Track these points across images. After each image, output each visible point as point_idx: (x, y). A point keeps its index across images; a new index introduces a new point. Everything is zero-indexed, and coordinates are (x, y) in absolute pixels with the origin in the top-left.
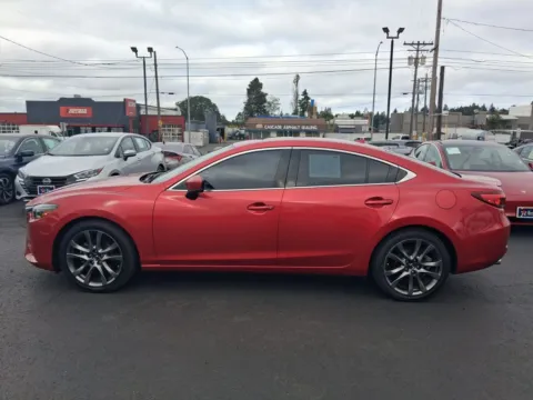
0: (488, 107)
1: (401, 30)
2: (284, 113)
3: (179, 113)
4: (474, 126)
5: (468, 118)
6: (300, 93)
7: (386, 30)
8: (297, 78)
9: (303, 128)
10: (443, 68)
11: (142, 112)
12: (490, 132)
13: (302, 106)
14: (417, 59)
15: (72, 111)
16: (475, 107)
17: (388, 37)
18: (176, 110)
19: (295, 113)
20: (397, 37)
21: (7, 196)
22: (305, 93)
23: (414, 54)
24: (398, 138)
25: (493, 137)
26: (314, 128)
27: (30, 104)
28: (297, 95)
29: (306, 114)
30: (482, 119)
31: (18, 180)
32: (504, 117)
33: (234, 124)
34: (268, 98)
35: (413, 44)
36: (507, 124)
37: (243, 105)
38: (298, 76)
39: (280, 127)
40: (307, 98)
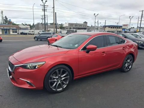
1: (46, 1)
6: (4, 17)
7: (42, 1)
8: (2, 12)
9: (11, 28)
10: (56, 13)
13: (5, 21)
17: (43, 3)
19: (3, 23)
22: (6, 17)
26: (15, 28)
28: (3, 18)
38: (2, 11)
39: (3, 28)
40: (7, 19)
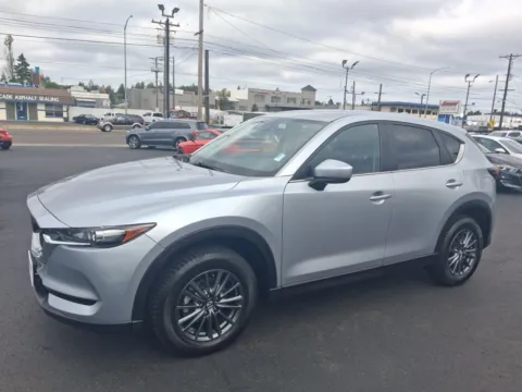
1: (176, 10)
7: (161, 7)
8: (10, 40)
9: (41, 99)
13: (19, 72)
17: (163, 15)
19: (12, 79)
20: (172, 17)
22: (22, 58)
23: (163, 34)
24: (149, 115)
26: (56, 100)
28: (11, 60)
35: (160, 23)
38: (10, 38)
40: (24, 64)
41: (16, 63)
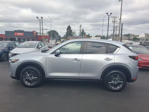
0: (133, 35)
1: (111, 13)
2: (77, 35)
3: (48, 35)
4: (129, 40)
5: (128, 37)
7: (107, 13)
10: (122, 24)
11: (38, 34)
12: (134, 41)
13: (82, 33)
14: (114, 21)
15: (18, 34)
16: (129, 34)
18: (47, 34)
19: (80, 35)
20: (110, 15)
21: (6, 59)
22: (83, 30)
23: (114, 20)
25: (135, 43)
27: (6, 32)
28: (80, 30)
29: (83, 36)
30: (132, 38)
31: (10, 54)
32: (138, 37)
33: (63, 38)
34: (73, 31)
35: (113, 17)
36: (138, 39)
37: (66, 33)
38: (81, 25)
40: (83, 31)
41: (82, 31)
